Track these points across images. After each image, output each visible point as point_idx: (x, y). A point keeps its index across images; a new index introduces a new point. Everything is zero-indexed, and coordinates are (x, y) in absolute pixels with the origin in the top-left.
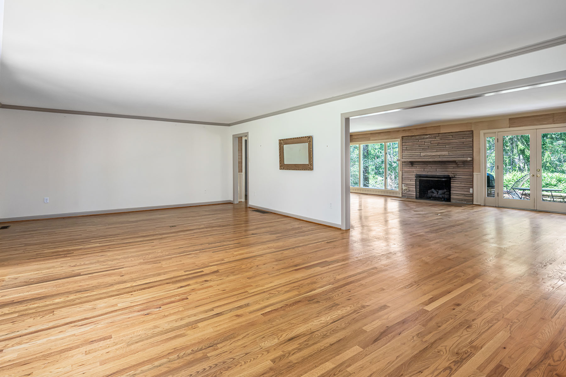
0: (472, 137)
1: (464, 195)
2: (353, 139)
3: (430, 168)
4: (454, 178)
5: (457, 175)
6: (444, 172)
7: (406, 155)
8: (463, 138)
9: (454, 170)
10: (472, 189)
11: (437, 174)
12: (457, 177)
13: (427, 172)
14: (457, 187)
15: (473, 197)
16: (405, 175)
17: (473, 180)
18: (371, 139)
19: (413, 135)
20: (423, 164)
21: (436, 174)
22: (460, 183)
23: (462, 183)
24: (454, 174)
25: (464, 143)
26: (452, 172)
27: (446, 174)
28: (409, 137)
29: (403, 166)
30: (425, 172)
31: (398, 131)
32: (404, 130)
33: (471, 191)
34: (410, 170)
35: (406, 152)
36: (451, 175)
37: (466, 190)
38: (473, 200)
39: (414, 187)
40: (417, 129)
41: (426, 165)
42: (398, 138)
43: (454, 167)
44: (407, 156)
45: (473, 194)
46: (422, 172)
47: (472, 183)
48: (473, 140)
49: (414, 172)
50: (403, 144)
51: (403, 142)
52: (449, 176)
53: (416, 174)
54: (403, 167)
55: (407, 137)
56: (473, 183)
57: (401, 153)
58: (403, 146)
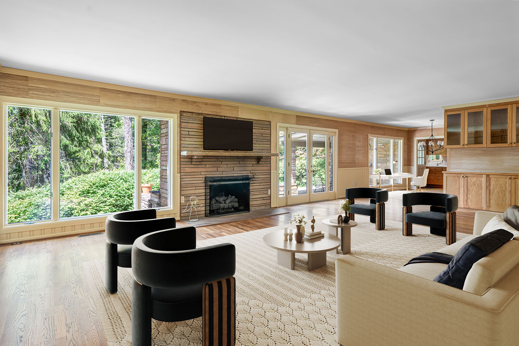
0: (270, 129)
1: (262, 199)
2: (29, 90)
3: (226, 166)
4: (253, 179)
5: (257, 174)
6: (243, 172)
7: (187, 145)
8: (262, 129)
9: (253, 168)
10: (270, 190)
11: (235, 175)
12: (257, 176)
13: (221, 173)
14: (256, 190)
15: (270, 199)
16: (187, 180)
17: (270, 180)
18: (102, 101)
19: (200, 112)
20: (216, 160)
21: (232, 175)
22: (259, 184)
23: (261, 184)
24: (254, 174)
25: (263, 135)
26: (251, 172)
27: (245, 173)
28: (194, 114)
29: (182, 163)
30: (218, 173)
31: (174, 100)
32: (184, 101)
33: (269, 194)
34: (196, 170)
35: (187, 139)
36: (250, 175)
37: (265, 192)
38: (270, 203)
39: (204, 198)
40: (206, 104)
41: (220, 163)
42: (174, 113)
43: (253, 164)
44: (190, 146)
45: (270, 197)
46: (214, 173)
47: (269, 184)
48: (271, 132)
49: (202, 173)
50: (183, 124)
51: (182, 121)
52: (249, 176)
53: (204, 176)
54: (182, 166)
55: (190, 114)
56: (270, 182)
57: (179, 141)
58: (182, 129)
